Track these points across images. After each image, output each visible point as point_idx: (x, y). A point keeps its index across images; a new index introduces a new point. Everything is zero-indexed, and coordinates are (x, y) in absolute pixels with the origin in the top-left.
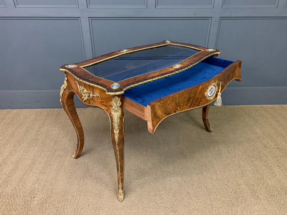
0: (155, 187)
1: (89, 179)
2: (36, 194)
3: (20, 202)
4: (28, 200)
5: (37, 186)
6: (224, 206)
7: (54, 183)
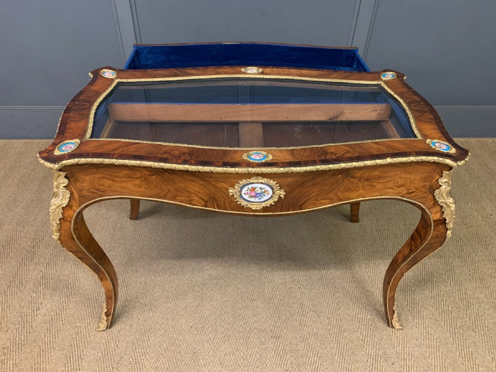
0: (246, 293)
3: (13, 317)
4: (28, 314)
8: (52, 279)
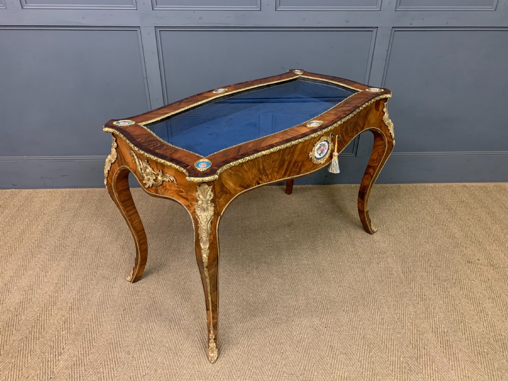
0: (274, 337)
1: (156, 321)
2: (63, 349)
3: (35, 363)
4: (49, 359)
5: (64, 333)
6: (394, 373)
7: (95, 328)
8: (74, 323)
